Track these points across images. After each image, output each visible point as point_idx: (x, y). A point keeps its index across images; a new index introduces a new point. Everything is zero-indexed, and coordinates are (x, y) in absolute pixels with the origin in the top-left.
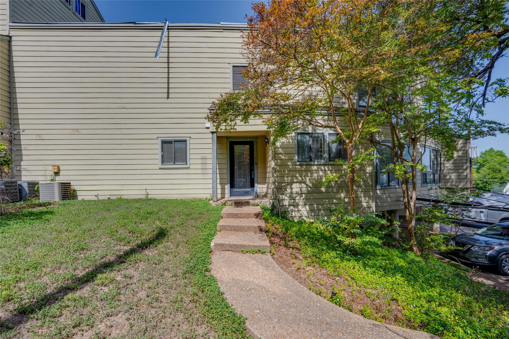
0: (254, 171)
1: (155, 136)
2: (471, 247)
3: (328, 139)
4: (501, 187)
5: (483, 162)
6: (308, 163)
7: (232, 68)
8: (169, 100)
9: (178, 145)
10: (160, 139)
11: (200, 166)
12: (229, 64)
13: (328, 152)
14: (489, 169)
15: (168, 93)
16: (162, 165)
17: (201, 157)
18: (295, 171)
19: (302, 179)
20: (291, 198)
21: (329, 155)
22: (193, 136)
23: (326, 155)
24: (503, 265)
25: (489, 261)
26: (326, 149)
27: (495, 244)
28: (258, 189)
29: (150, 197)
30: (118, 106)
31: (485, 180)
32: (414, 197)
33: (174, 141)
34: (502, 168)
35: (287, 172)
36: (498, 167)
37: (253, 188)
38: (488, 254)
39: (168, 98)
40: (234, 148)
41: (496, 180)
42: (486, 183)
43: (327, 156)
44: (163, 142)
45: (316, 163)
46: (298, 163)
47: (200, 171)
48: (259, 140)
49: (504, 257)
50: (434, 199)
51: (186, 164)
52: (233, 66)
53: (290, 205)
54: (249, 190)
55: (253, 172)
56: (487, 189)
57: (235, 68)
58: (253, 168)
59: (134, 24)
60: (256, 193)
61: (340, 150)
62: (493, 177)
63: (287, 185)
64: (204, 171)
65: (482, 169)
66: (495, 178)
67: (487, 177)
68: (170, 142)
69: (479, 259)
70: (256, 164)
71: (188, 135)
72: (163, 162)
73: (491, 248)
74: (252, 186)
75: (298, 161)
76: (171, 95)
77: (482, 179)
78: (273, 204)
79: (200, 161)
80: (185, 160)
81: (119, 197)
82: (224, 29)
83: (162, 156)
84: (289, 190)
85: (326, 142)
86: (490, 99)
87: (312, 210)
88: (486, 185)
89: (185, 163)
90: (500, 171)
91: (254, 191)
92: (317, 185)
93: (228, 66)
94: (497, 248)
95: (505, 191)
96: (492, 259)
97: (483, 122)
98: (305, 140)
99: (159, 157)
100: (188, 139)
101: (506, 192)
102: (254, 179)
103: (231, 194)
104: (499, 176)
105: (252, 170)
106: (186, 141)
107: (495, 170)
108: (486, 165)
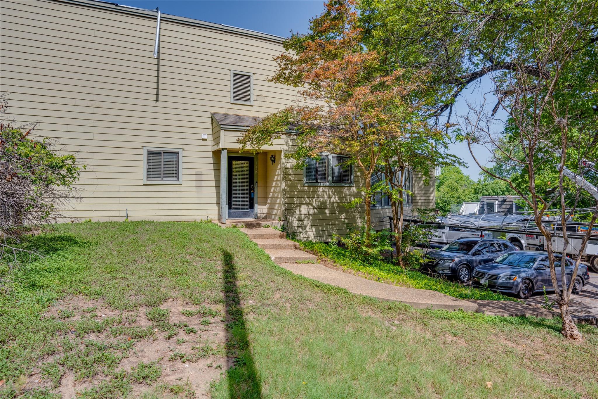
0: (253, 189)
1: (139, 145)
2: (439, 261)
3: (331, 162)
4: (458, 207)
5: (443, 179)
6: (313, 184)
7: (232, 75)
8: (158, 104)
9: (169, 157)
10: (145, 150)
11: (194, 183)
12: (230, 70)
13: (331, 175)
14: (447, 187)
15: (157, 95)
16: (147, 180)
17: (196, 172)
18: (304, 192)
19: (310, 201)
20: (300, 220)
21: (333, 178)
22: (187, 148)
23: (330, 178)
24: (460, 274)
25: (451, 272)
26: (330, 172)
27: (455, 257)
28: (259, 210)
29: (129, 219)
30: (89, 103)
31: (444, 199)
32: (402, 218)
33: (164, 152)
34: (459, 186)
35: (296, 193)
36: (455, 184)
37: (252, 210)
38: (450, 266)
39: (157, 101)
40: (232, 163)
41: (454, 200)
42: (446, 202)
43: (331, 180)
44: (150, 153)
45: (322, 184)
46: (306, 185)
47: (194, 189)
48: (260, 157)
49: (461, 267)
50: (413, 219)
51: (178, 180)
52: (234, 74)
53: (298, 227)
54: (248, 211)
55: (252, 191)
56: (446, 209)
57: (237, 76)
58: (253, 187)
59: (116, 6)
60: (256, 215)
61: (341, 173)
62: (452, 196)
63: (296, 207)
64: (199, 189)
65: (441, 186)
66: (453, 197)
67: (446, 196)
68: (159, 154)
69: (445, 271)
70: (257, 182)
71: (181, 147)
72: (148, 176)
73: (453, 261)
74: (251, 206)
75: (306, 182)
76: (160, 98)
77: (442, 198)
78: (283, 225)
79: (194, 177)
80: (176, 176)
81: (88, 219)
82: (224, 31)
83: (148, 170)
84: (297, 212)
85: (330, 165)
86: (453, 142)
87: (317, 231)
88: (445, 205)
89: (176, 179)
90: (457, 190)
91: (253, 212)
92: (322, 207)
93: (228, 72)
94: (457, 260)
95: (461, 211)
96: (452, 270)
97: (448, 155)
98: (312, 162)
99: (144, 170)
100: (181, 151)
101: (462, 213)
102: (253, 198)
103: (230, 216)
104: (457, 194)
105: (251, 189)
106: (178, 153)
107: (452, 188)
108: (446, 182)
